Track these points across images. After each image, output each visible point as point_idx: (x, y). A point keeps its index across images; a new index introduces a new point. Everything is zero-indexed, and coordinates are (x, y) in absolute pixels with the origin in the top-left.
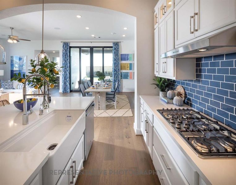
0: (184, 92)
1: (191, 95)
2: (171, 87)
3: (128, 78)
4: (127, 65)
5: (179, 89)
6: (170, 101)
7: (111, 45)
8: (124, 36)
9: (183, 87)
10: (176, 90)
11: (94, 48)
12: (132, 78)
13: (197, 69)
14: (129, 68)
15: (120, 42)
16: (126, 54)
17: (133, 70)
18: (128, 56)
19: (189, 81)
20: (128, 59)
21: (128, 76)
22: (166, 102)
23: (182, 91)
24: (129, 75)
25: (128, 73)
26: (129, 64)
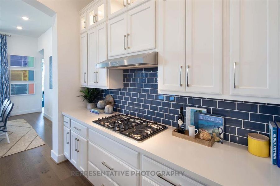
0: (113, 100)
2: (99, 97)
3: (26, 93)
4: (24, 74)
5: (109, 98)
6: (102, 111)
8: (19, 28)
9: (112, 95)
10: (105, 99)
13: (124, 79)
14: (27, 78)
16: (21, 57)
18: (25, 59)
19: (117, 89)
20: (25, 64)
21: (26, 90)
22: (97, 113)
23: (111, 100)
24: (27, 88)
25: (26, 84)
26: (28, 72)
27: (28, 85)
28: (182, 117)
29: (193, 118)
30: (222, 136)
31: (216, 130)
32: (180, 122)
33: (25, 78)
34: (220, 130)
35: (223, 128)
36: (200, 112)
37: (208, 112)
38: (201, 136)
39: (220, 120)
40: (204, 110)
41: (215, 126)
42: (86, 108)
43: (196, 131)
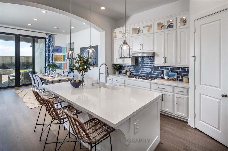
1: (133, 71)
3: (62, 69)
4: (61, 57)
5: (126, 69)
7: (44, 36)
8: (64, 31)
9: (128, 68)
11: (20, 37)
12: (65, 68)
13: (135, 61)
14: (62, 60)
15: (54, 35)
16: (60, 47)
17: (66, 61)
18: (61, 48)
20: (61, 51)
21: (62, 67)
23: (128, 70)
24: (62, 65)
25: (62, 63)
26: (62, 56)
27: (63, 64)
28: (163, 74)
29: (167, 74)
30: (176, 79)
31: (174, 77)
32: (162, 75)
33: (61, 60)
34: (175, 77)
35: (176, 76)
36: (169, 72)
37: (172, 72)
38: (170, 79)
39: (175, 74)
40: (170, 71)
41: (174, 76)
42: (115, 74)
43: (168, 78)
